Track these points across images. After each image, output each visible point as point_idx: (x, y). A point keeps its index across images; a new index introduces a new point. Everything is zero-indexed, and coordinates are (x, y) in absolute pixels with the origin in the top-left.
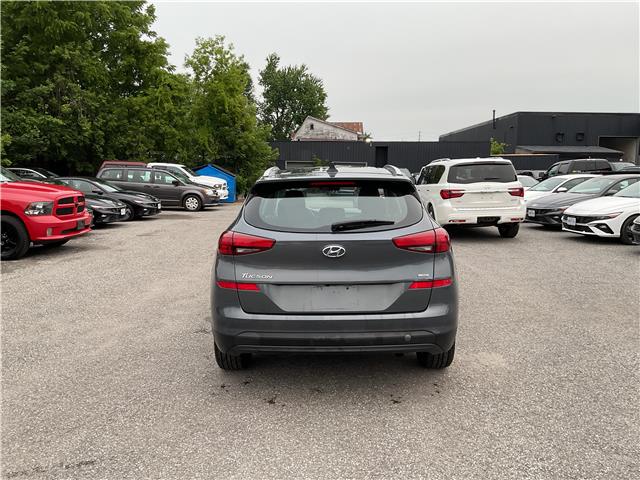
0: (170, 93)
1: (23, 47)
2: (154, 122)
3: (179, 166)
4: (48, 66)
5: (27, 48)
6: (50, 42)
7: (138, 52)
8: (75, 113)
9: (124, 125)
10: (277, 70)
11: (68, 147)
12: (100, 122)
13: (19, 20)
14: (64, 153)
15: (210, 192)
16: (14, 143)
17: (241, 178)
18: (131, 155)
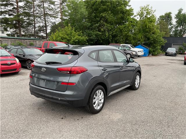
0: (131, 24)
1: (94, 14)
2: (125, 32)
3: (129, 45)
4: (99, 19)
5: (95, 15)
6: (100, 12)
7: (123, 12)
8: (105, 31)
9: (118, 34)
10: (182, 13)
11: (103, 40)
12: (111, 33)
13: (94, 7)
14: (101, 41)
15: (134, 53)
16: (89, 39)
17: (151, 49)
18: (119, 42)
